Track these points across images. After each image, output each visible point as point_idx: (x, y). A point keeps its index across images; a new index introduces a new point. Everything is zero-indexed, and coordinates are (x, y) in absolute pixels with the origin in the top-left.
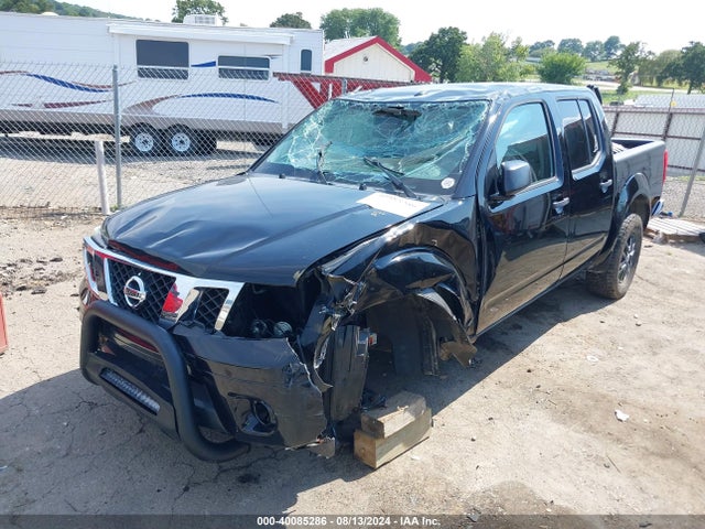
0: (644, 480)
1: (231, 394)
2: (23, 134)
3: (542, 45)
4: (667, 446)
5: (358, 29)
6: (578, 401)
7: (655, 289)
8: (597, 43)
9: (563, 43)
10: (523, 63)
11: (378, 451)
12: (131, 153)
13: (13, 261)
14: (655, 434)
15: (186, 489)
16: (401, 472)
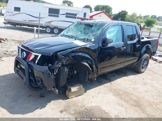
0: (128, 110)
1: (36, 76)
2: (25, 27)
3: (147, 16)
4: (138, 104)
5: (102, 10)
6: (121, 92)
7: (152, 72)
8: (161, 17)
9: (152, 16)
10: (141, 20)
11: (70, 95)
12: (44, 32)
13: (13, 50)
14: (136, 101)
15: (29, 96)
16: (74, 100)
